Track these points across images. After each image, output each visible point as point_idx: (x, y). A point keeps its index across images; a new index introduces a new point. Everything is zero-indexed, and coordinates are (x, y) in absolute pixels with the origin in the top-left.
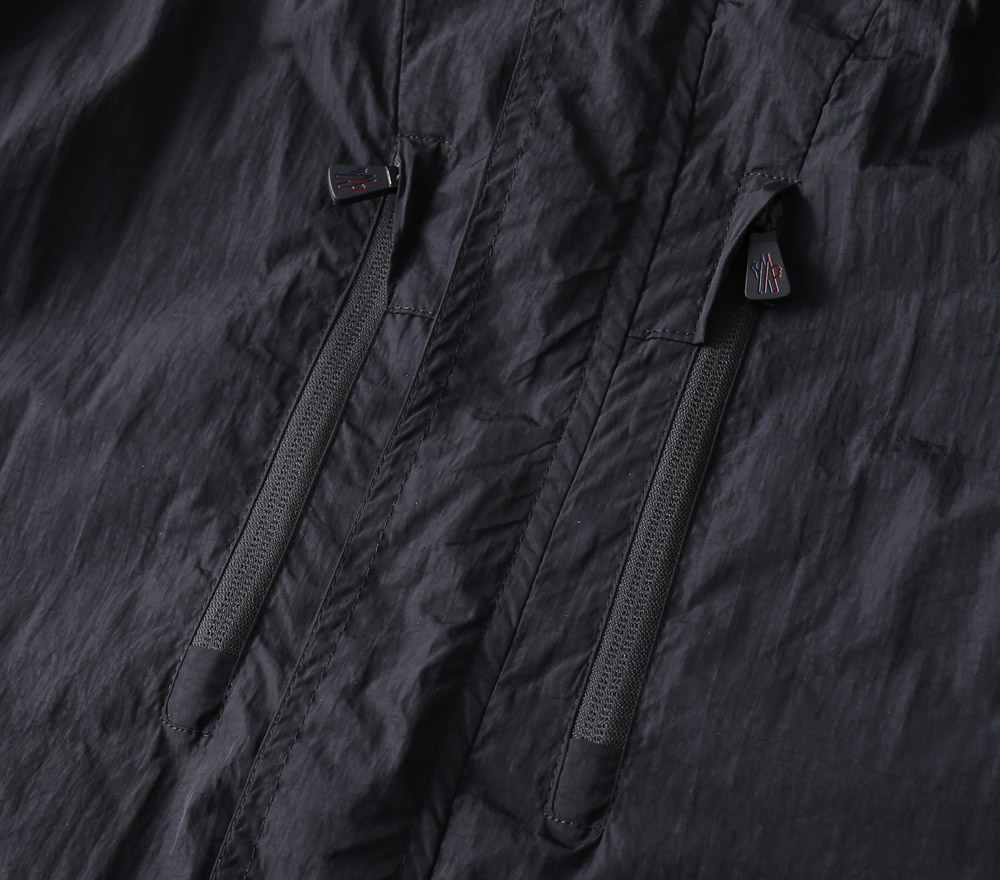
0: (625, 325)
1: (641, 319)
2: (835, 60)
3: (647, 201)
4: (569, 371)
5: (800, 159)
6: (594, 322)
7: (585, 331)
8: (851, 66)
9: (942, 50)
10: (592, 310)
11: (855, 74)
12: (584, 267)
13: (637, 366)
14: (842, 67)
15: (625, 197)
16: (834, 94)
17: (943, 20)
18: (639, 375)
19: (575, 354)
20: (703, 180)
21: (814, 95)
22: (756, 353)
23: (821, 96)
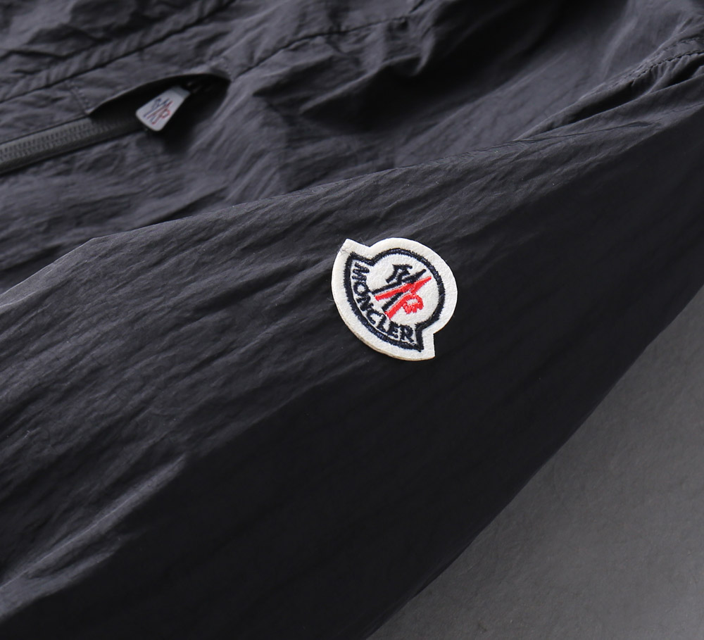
0: (69, 74)
1: (81, 80)
2: (314, 30)
3: (157, 26)
4: (17, 72)
5: (245, 69)
6: (57, 59)
7: (47, 60)
8: (319, 40)
9: (371, 72)
10: (64, 53)
11: (314, 46)
12: (85, 27)
13: (47, 98)
14: (313, 36)
15: (148, 13)
16: (293, 46)
17: (392, 57)
18: (43, 103)
19: (30, 66)
20: (196, 40)
21: (283, 39)
22: (108, 146)
23: (286, 42)
